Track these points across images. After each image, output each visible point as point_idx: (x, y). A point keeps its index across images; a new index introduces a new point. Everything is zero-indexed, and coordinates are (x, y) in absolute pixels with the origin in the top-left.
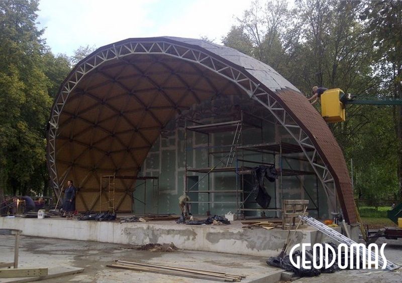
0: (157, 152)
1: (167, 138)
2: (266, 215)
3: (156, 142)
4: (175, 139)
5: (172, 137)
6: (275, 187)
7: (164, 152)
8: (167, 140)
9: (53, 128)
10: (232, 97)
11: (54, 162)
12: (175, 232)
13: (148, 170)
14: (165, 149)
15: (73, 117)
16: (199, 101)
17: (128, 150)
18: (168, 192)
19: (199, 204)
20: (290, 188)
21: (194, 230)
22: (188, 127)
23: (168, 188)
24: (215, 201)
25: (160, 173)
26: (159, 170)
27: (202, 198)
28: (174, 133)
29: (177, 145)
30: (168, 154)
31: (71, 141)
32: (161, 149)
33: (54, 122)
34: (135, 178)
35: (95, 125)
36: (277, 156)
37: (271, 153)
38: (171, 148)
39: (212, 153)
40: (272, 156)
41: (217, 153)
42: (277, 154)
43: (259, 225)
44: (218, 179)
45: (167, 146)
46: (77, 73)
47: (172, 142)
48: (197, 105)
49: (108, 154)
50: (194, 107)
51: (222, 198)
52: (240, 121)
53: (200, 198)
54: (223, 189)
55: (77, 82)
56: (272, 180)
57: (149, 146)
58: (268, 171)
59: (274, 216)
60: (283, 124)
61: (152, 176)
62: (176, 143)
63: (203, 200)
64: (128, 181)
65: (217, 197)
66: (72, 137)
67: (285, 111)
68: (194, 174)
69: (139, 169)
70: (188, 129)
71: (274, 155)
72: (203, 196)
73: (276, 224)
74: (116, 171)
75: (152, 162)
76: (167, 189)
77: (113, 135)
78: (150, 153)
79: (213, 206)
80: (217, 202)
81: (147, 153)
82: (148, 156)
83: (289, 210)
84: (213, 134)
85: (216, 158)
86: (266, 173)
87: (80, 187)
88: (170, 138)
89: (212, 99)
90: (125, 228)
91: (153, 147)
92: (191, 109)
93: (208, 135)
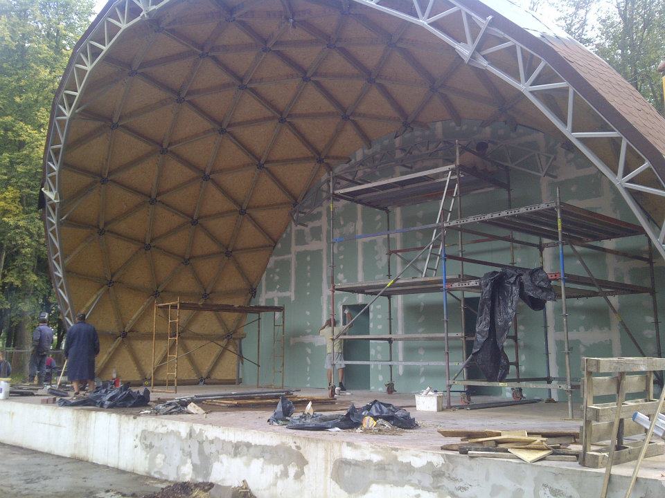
0: (286, 257)
1: (307, 226)
2: (524, 395)
3: (284, 235)
4: (320, 227)
5: (316, 224)
6: (546, 327)
7: (300, 256)
8: (307, 230)
9: (51, 202)
10: (439, 125)
11: (61, 275)
12: (251, 450)
13: (271, 294)
14: (302, 248)
15: (99, 179)
16: (368, 142)
17: (228, 252)
18: (308, 339)
19: (372, 367)
20: (582, 328)
21: (298, 447)
22: (336, 192)
23: (309, 331)
24: (405, 360)
25: (293, 298)
26: (291, 294)
27: (377, 352)
28: (320, 214)
29: (325, 240)
30: (308, 259)
31: (101, 232)
32: (295, 248)
33: (51, 190)
34: (244, 310)
35: (152, 199)
36: (547, 252)
37: (533, 245)
38: (313, 246)
39: (396, 252)
40: (536, 250)
41: (408, 250)
42: (547, 245)
43: (498, 442)
44: (411, 310)
45: (305, 243)
46: (77, 68)
47: (316, 233)
48: (366, 151)
49: (187, 260)
50: (359, 155)
51: (422, 352)
52: (452, 166)
53: (372, 352)
54: (423, 332)
55: (79, 91)
56: (538, 304)
57: (272, 243)
58: (525, 278)
59: (546, 397)
60: (566, 131)
61: (276, 305)
62: (324, 236)
63: (379, 357)
64: (230, 318)
65: (410, 351)
66: (101, 226)
67: (571, 90)
68: (360, 299)
69: (253, 292)
70: (336, 195)
71: (541, 248)
72: (379, 348)
73: (555, 442)
74: (205, 296)
75: (277, 278)
76: (305, 334)
77: (195, 221)
78: (273, 259)
79: (401, 371)
80: (410, 363)
81: (268, 260)
82: (269, 266)
83: (602, 393)
84: (398, 211)
85: (405, 262)
86: (521, 285)
87: (127, 330)
88: (311, 225)
89: (396, 137)
90: (143, 431)
91: (279, 246)
92: (353, 161)
93: (388, 212)
